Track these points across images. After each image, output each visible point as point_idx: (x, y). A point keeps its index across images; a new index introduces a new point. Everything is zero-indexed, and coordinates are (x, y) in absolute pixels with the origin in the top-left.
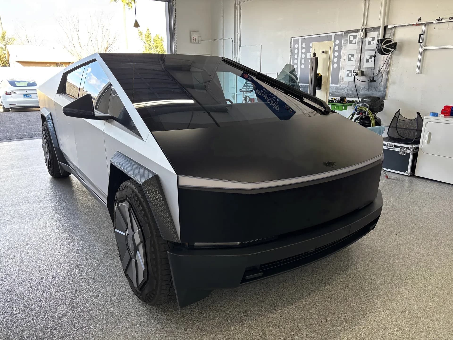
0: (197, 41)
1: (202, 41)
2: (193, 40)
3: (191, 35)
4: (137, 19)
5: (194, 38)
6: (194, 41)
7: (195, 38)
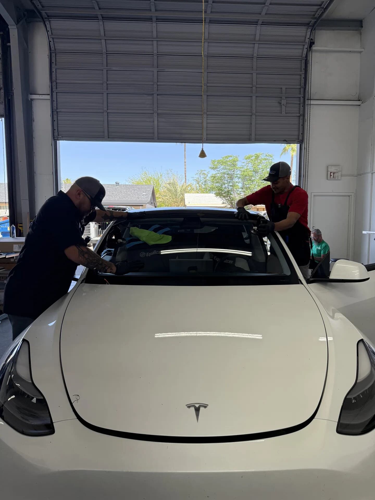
0: (336, 177)
1: (343, 177)
2: (331, 175)
3: (328, 170)
4: (203, 148)
5: (331, 173)
6: (332, 177)
7: (334, 173)
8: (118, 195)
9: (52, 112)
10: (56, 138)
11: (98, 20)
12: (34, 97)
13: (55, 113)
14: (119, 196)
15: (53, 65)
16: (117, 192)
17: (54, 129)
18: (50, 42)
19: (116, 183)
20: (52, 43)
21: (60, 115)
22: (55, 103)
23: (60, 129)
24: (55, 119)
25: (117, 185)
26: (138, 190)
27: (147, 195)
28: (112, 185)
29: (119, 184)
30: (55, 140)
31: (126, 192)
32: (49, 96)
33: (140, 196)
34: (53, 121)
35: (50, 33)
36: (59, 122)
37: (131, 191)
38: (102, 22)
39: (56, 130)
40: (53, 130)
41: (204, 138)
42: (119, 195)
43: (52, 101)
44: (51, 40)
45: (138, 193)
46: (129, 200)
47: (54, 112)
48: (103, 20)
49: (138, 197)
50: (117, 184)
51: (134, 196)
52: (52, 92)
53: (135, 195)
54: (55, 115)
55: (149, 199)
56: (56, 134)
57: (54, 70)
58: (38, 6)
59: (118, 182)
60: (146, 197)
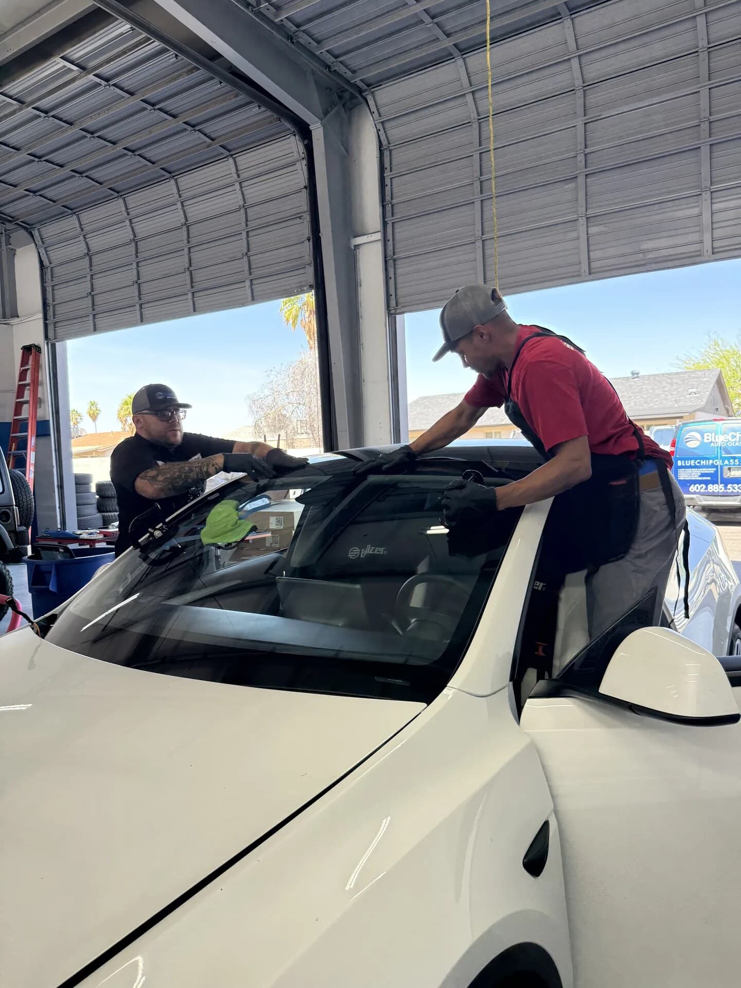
8: (632, 397)
9: (386, 262)
10: (393, 312)
11: (453, 58)
12: (359, 240)
13: (391, 263)
14: (635, 402)
15: (387, 173)
16: (632, 393)
17: (391, 293)
18: (378, 131)
19: (633, 374)
20: (382, 133)
21: (399, 266)
22: (390, 243)
23: (399, 292)
24: (391, 274)
25: (634, 377)
26: (681, 383)
27: (699, 392)
28: (623, 379)
29: (638, 374)
30: (393, 316)
31: (651, 391)
32: (379, 234)
33: (683, 396)
34: (387, 279)
35: (376, 115)
36: (399, 280)
37: (664, 387)
38: (461, 60)
39: (393, 297)
40: (388, 296)
41: (705, 251)
42: (635, 397)
43: (385, 240)
44: (380, 127)
45: (680, 390)
46: (655, 406)
47: (389, 261)
48: (463, 55)
49: (676, 400)
50: (635, 375)
51: (669, 397)
52: (385, 224)
53: (672, 394)
54: (391, 266)
55: (702, 401)
56: (393, 303)
57: (388, 182)
58: (346, 73)
59: (637, 372)
60: (697, 398)
